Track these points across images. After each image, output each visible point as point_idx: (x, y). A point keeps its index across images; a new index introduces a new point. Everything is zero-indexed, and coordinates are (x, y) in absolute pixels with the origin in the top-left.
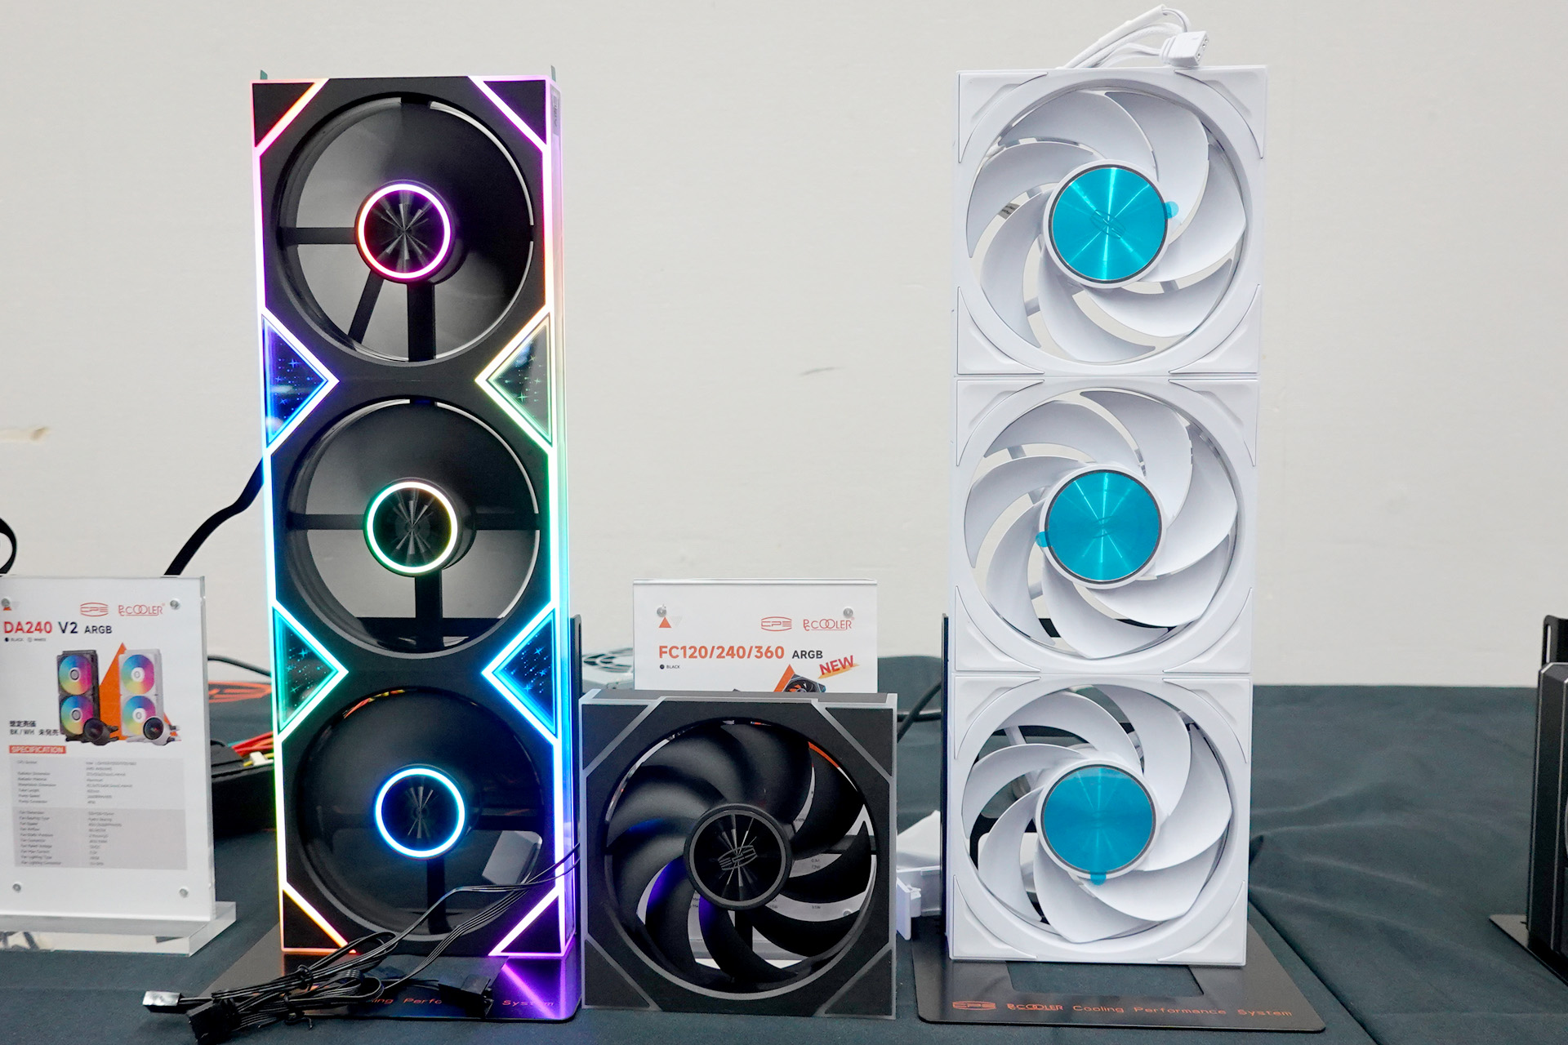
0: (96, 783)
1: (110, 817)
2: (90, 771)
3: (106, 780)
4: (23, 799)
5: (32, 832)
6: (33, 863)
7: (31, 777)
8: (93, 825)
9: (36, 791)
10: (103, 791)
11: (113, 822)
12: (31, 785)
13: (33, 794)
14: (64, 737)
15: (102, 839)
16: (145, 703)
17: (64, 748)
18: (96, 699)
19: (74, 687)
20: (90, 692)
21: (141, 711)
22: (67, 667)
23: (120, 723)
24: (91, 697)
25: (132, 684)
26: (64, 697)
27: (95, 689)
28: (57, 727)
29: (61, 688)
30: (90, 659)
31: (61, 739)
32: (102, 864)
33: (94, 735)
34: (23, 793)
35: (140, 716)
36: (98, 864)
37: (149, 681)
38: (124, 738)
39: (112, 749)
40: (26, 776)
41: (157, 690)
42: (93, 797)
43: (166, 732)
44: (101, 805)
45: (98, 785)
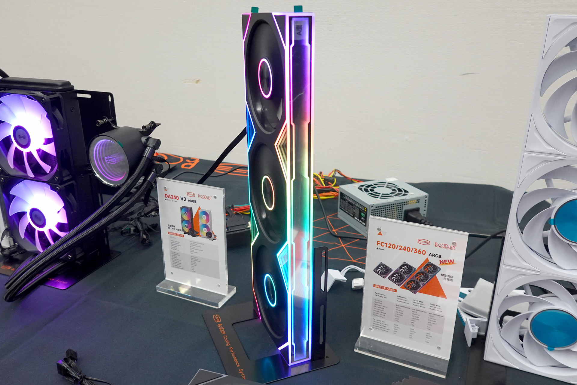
0: (193, 248)
1: (197, 259)
2: (191, 244)
3: (196, 248)
4: (172, 248)
5: (175, 258)
6: (176, 267)
7: (174, 242)
8: (192, 260)
9: (176, 247)
10: (195, 251)
11: (198, 260)
12: (174, 244)
13: (175, 247)
14: (183, 232)
15: (195, 265)
16: (207, 227)
17: (183, 235)
18: (192, 223)
19: (186, 218)
20: (190, 220)
21: (205, 229)
22: (183, 212)
23: (199, 231)
24: (190, 222)
25: (203, 220)
26: (183, 220)
27: (192, 219)
28: (181, 229)
29: (182, 217)
30: (190, 210)
31: (182, 233)
32: (195, 272)
33: (192, 233)
34: (172, 246)
35: (205, 231)
36: (194, 271)
37: (208, 220)
38: (201, 236)
39: (197, 239)
40: (173, 242)
41: (210, 223)
42: (192, 252)
43: (213, 236)
44: (194, 254)
45: (193, 249)
